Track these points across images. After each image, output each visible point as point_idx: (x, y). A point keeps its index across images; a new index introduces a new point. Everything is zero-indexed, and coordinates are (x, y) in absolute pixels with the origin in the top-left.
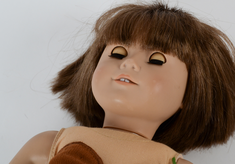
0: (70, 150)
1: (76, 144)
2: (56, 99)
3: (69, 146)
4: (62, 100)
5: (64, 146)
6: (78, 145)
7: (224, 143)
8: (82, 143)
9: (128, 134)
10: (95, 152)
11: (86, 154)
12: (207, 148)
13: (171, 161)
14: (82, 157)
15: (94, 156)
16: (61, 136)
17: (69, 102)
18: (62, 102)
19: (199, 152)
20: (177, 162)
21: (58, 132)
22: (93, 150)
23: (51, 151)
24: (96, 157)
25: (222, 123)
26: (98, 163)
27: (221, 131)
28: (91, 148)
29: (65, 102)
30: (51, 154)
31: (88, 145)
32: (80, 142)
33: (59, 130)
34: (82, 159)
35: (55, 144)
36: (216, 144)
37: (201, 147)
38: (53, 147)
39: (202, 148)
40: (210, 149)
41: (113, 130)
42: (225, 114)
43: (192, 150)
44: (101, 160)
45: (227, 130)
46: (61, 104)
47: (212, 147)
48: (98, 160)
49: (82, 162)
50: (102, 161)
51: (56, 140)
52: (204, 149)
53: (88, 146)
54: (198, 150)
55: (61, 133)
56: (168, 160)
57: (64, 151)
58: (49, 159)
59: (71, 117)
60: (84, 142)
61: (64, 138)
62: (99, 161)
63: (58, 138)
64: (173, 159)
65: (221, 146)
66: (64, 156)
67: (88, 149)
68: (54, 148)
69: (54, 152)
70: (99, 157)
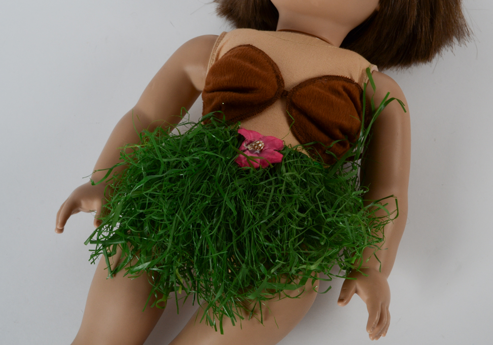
1: (245, 47)
2: (211, 3)
3: (236, 49)
4: (218, 4)
5: (228, 50)
6: (247, 47)
7: (428, 61)
8: (252, 46)
9: (310, 38)
11: (258, 58)
12: (406, 68)
14: (253, 61)
15: (268, 61)
16: (223, 40)
17: (229, 6)
18: (219, 7)
19: (395, 72)
21: (218, 36)
22: (266, 54)
23: (210, 58)
24: (270, 62)
25: (428, 34)
26: (273, 69)
27: (425, 45)
28: (263, 52)
29: (223, 6)
30: (211, 62)
31: (259, 48)
32: (249, 45)
33: (219, 34)
34: (253, 64)
35: (215, 49)
36: (418, 63)
37: (399, 65)
38: (213, 52)
39: (399, 67)
40: (409, 68)
41: (290, 33)
42: (432, 22)
43: (387, 69)
45: (433, 44)
46: (217, 9)
47: (413, 66)
48: (272, 66)
50: (278, 67)
51: (216, 44)
52: (402, 68)
53: (260, 50)
54: (395, 69)
55: (223, 37)
56: (361, 71)
57: (229, 54)
58: (208, 68)
59: (230, 26)
60: (254, 45)
61: (227, 41)
62: (274, 67)
63: (219, 42)
64: (368, 70)
65: (424, 64)
67: (260, 52)
69: (214, 59)
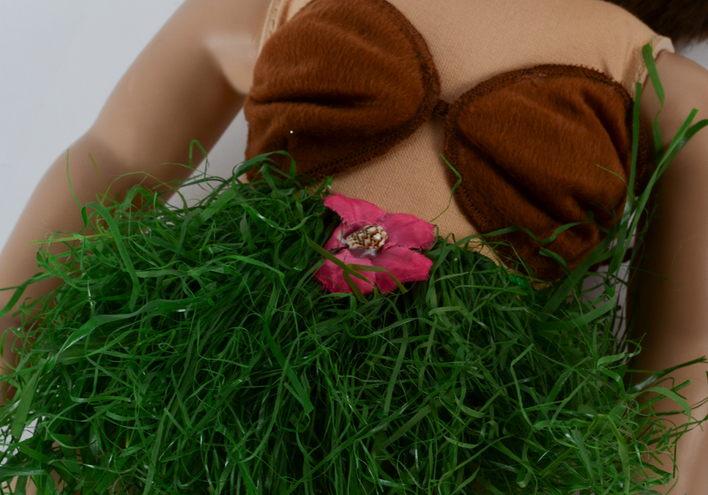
0: (328, 10)
10: (404, 17)
11: (377, 21)
13: (639, 57)
14: (365, 29)
15: (401, 30)
20: (656, 59)
22: (399, 12)
23: (267, 18)
24: (408, 31)
26: (414, 49)
30: (268, 27)
34: (365, 36)
44: (424, 40)
48: (412, 40)
49: (365, 44)
50: (425, 45)
56: (630, 52)
57: (308, 11)
62: (416, 44)
64: (646, 50)
66: (309, 25)
67: (384, 7)
68: (276, 10)
69: (277, 20)
70: (416, 31)
